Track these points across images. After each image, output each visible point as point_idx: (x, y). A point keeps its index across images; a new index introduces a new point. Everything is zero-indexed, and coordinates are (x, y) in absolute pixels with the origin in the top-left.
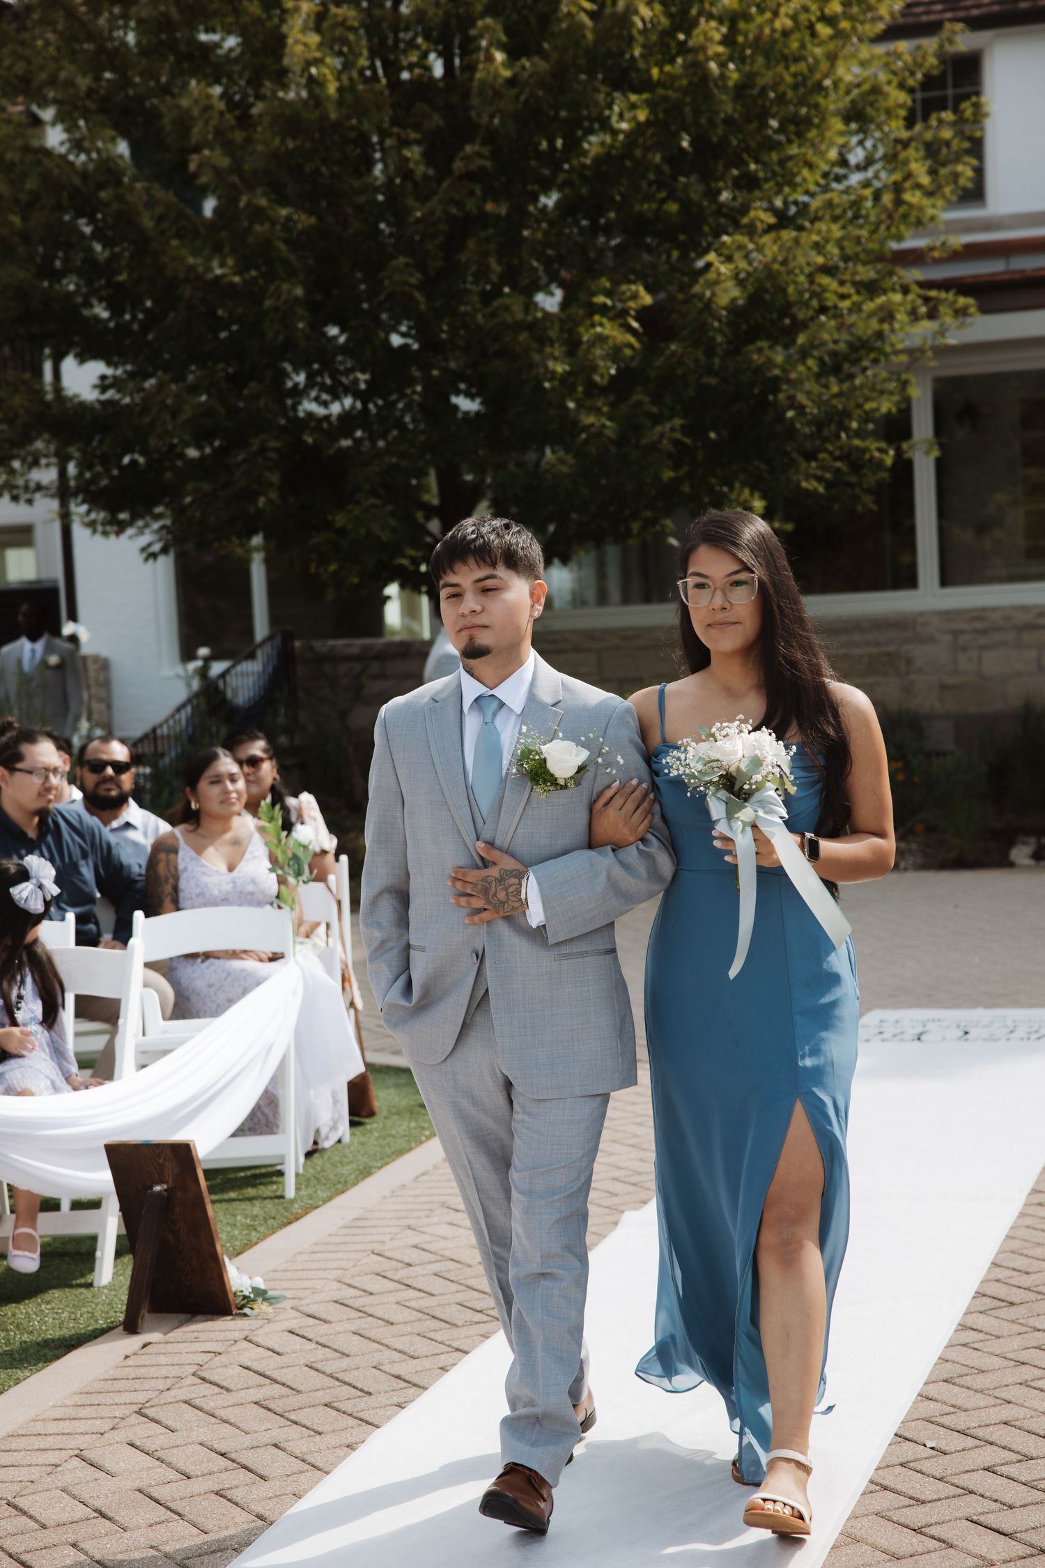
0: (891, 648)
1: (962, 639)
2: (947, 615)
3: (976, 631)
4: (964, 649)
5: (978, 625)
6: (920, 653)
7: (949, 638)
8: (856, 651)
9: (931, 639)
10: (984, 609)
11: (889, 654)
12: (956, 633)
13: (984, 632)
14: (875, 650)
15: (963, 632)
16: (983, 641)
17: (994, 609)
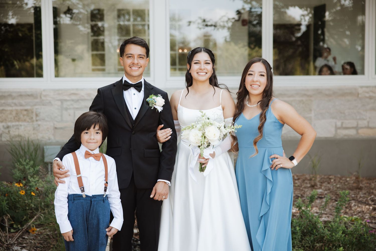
0: (28, 108)
1: (65, 105)
2: (58, 92)
3: (73, 100)
4: (66, 109)
5: (74, 97)
6: (43, 111)
7: (59, 103)
8: (9, 108)
9: (50, 103)
10: (77, 89)
11: (26, 110)
12: (62, 101)
13: (78, 101)
14: (19, 108)
15: (66, 100)
16: (76, 106)
17: (82, 90)
